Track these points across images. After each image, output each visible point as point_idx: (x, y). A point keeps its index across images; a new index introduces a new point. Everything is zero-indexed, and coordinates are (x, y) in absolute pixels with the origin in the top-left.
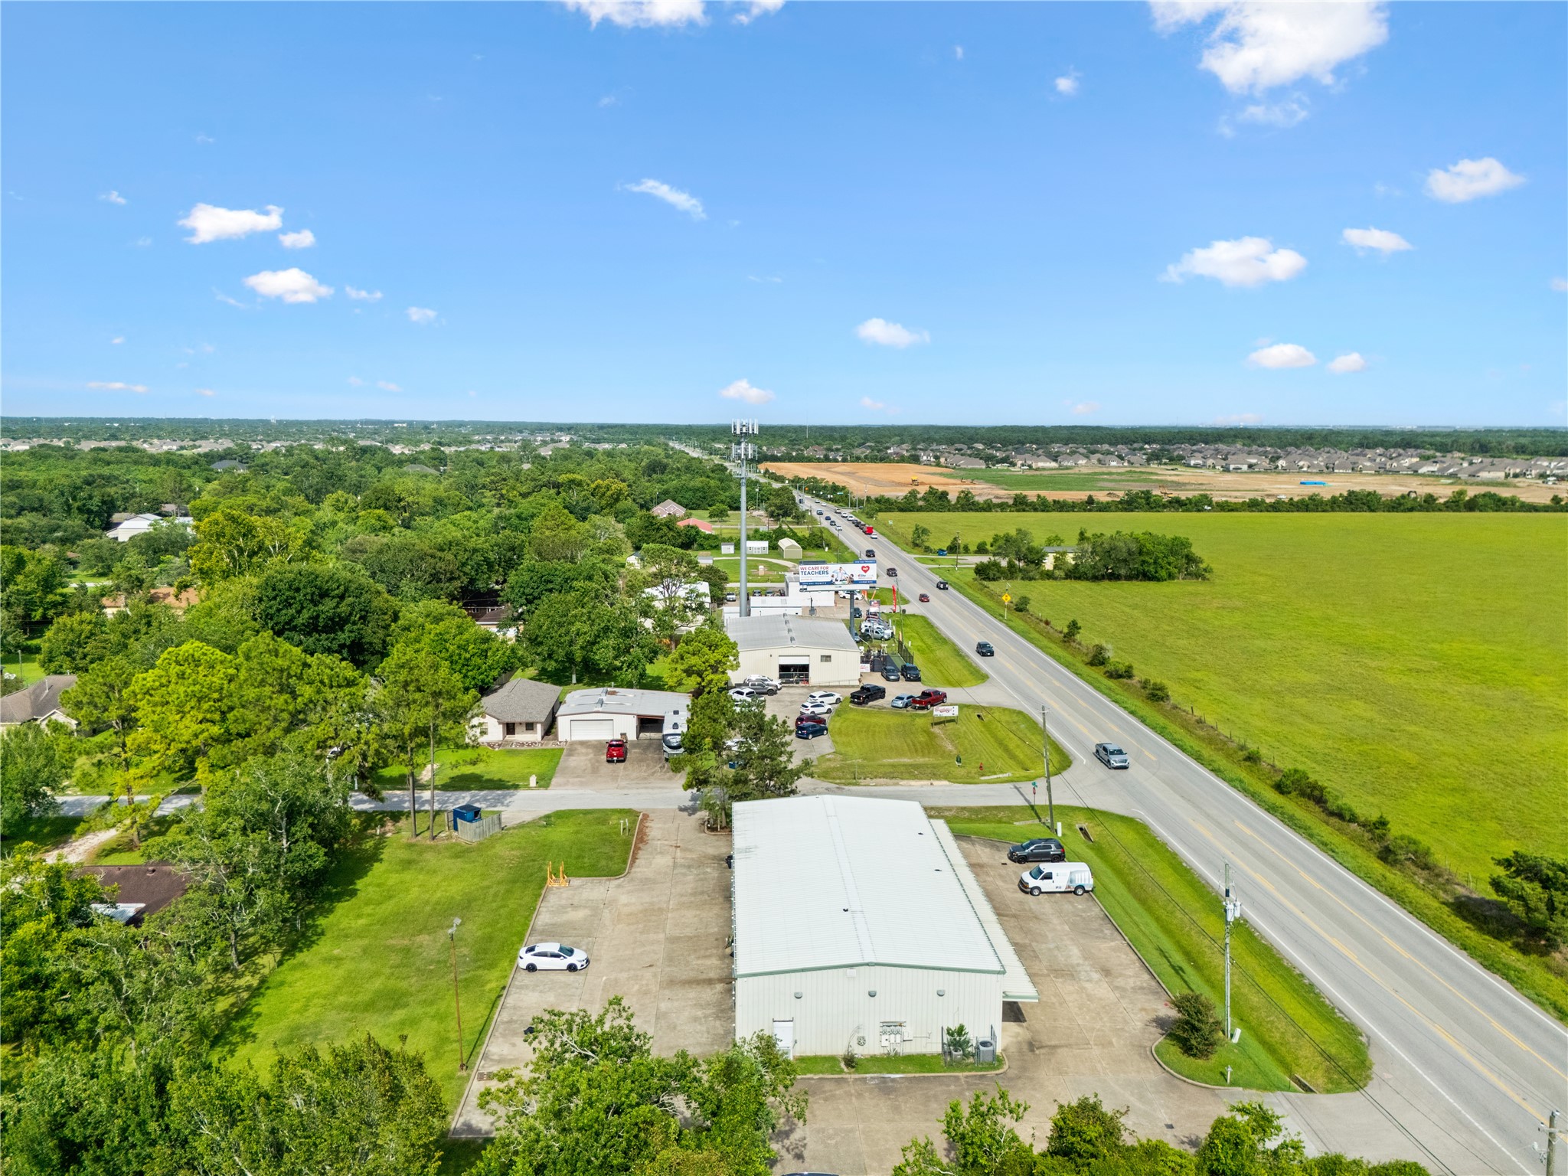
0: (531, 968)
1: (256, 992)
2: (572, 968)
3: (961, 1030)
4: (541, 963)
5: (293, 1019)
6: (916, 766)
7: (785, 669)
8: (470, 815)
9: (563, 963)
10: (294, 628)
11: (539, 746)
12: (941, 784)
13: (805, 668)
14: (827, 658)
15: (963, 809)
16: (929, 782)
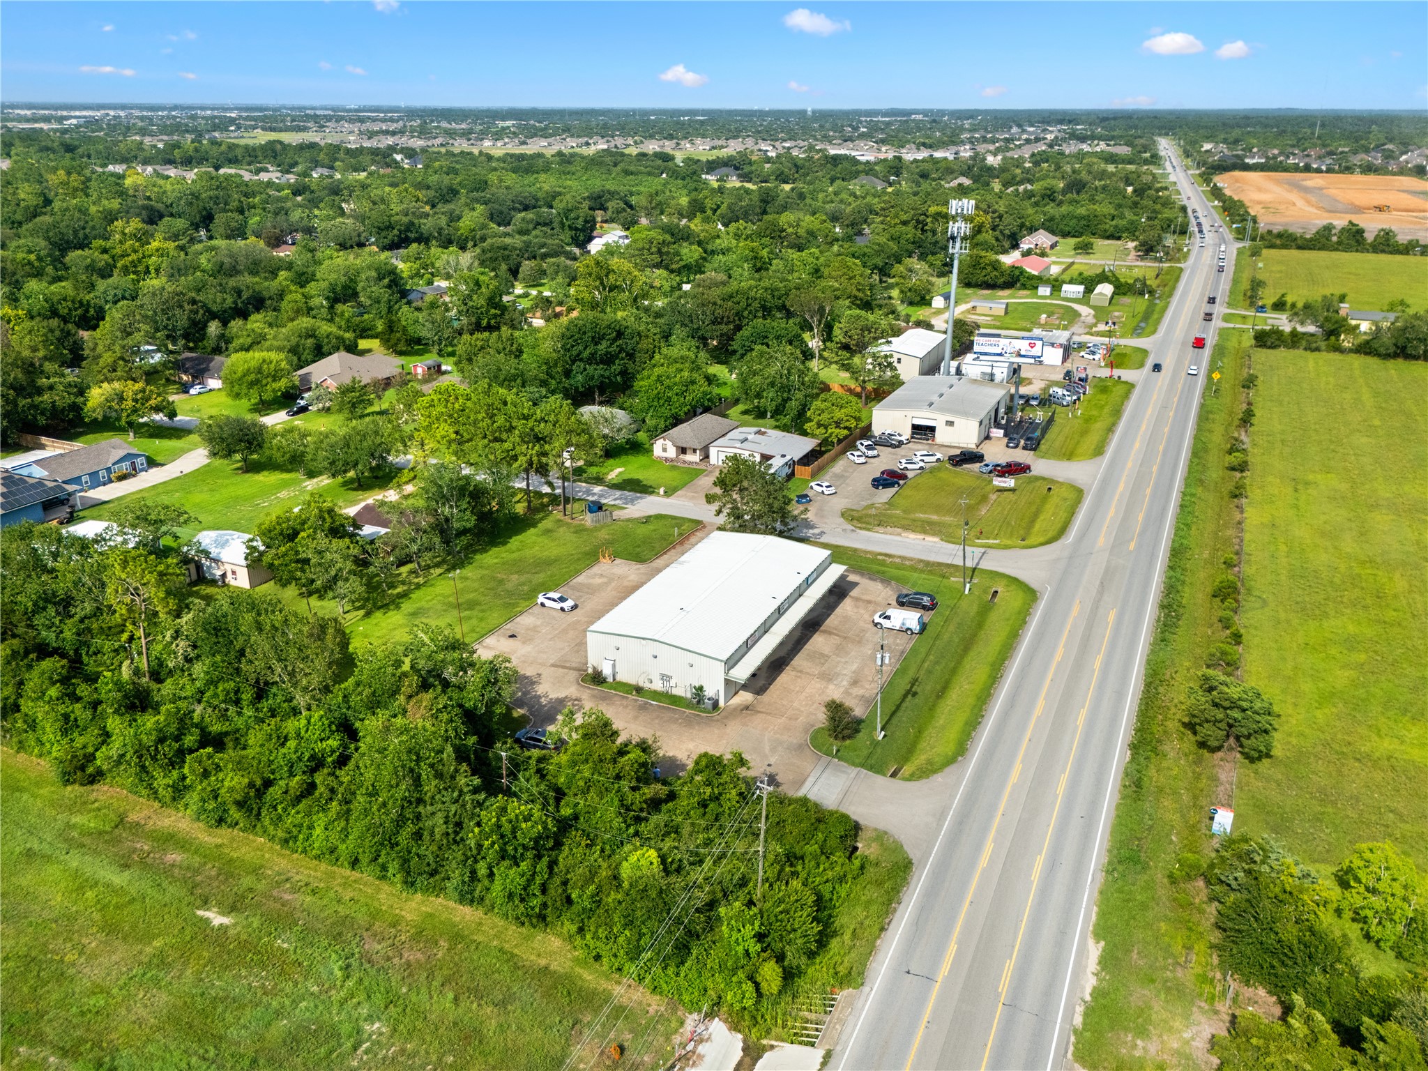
0: (543, 605)
1: (418, 586)
2: (562, 609)
3: (701, 689)
4: (548, 603)
5: (423, 603)
6: (931, 523)
7: (917, 429)
8: (595, 508)
9: (558, 606)
10: (581, 360)
11: (694, 466)
12: (932, 540)
13: (932, 429)
14: (950, 423)
15: (922, 561)
16: (921, 537)
